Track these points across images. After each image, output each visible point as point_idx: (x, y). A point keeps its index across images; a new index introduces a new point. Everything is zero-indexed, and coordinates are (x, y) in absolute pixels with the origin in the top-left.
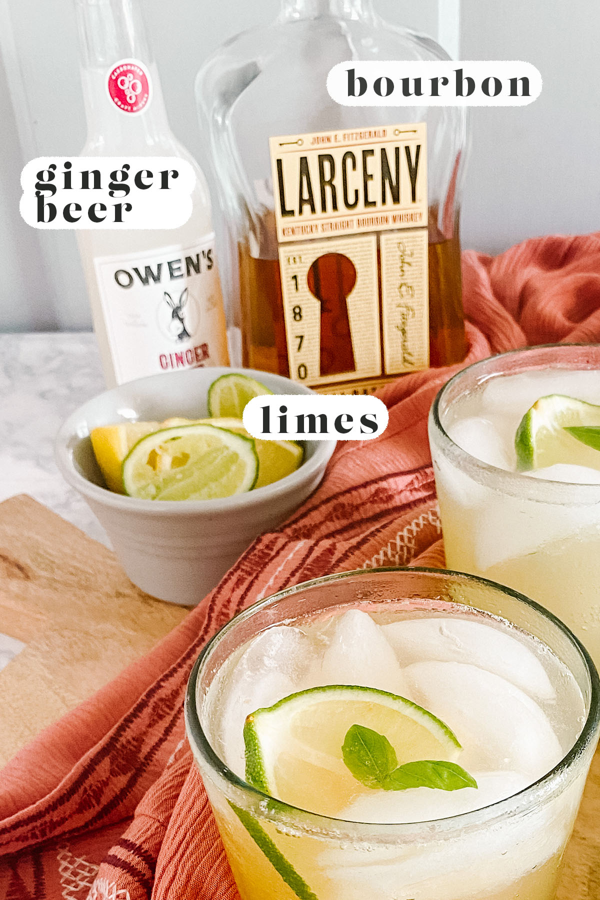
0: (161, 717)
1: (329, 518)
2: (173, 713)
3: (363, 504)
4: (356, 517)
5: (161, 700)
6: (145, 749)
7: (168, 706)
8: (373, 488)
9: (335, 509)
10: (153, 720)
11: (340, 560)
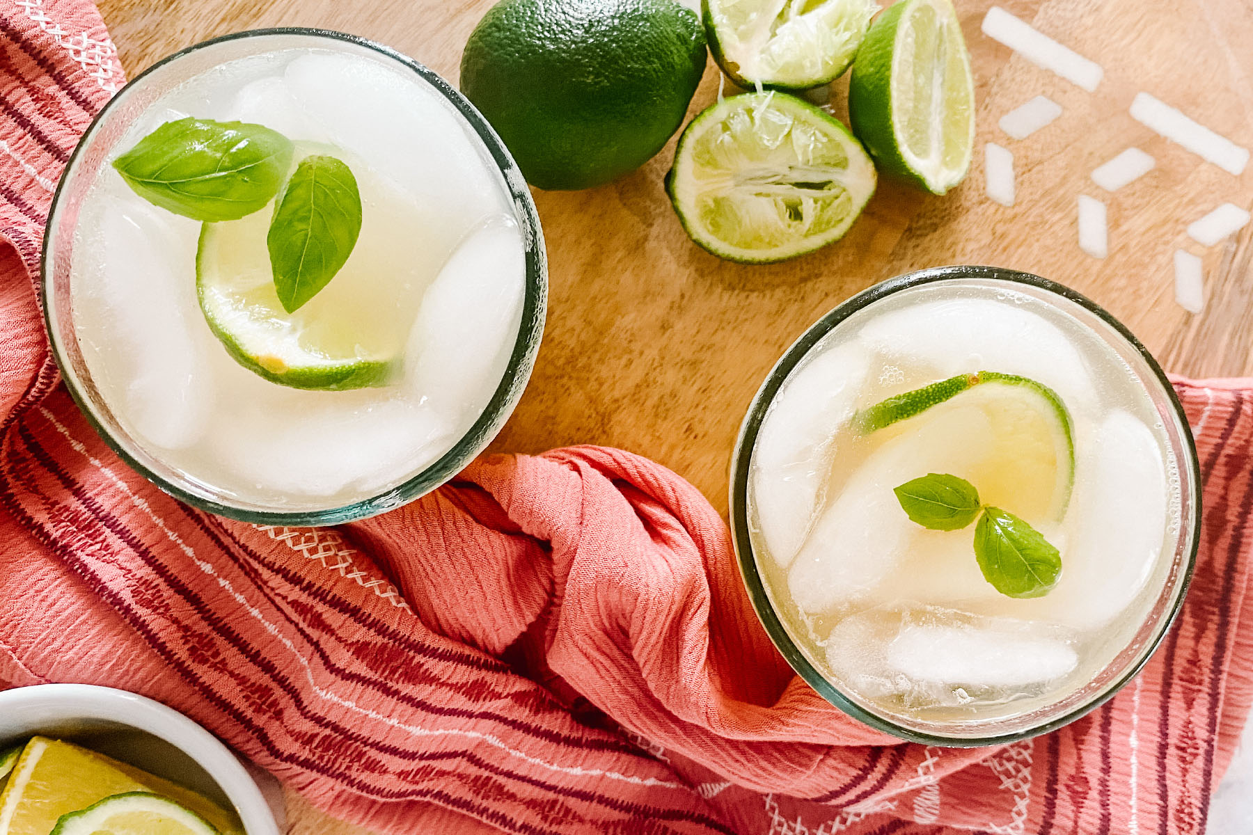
0: (568, 811)
1: (222, 667)
2: (561, 798)
3: (175, 621)
4: (203, 628)
5: (545, 818)
6: (616, 815)
7: (552, 808)
8: (142, 612)
9: (203, 661)
10: (573, 818)
11: (382, 630)
